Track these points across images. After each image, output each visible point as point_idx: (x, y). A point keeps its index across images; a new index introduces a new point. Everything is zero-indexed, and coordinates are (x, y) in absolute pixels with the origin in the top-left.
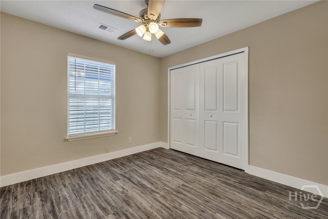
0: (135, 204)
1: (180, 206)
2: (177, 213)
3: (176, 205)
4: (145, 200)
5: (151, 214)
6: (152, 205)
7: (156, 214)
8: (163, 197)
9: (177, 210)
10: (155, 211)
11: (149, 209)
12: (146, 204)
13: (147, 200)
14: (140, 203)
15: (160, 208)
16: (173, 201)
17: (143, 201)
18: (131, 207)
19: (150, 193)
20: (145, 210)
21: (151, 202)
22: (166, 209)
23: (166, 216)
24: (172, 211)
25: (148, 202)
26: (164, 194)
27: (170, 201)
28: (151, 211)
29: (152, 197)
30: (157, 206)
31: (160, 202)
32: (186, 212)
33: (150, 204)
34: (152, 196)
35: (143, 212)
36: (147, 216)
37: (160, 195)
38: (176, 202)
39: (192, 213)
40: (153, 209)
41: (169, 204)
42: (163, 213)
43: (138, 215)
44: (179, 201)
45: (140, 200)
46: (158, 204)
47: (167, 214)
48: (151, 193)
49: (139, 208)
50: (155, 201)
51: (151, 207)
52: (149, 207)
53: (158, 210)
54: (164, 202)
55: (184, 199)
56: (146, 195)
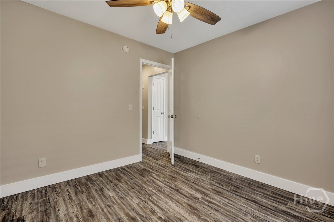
0: (183, 206)
1: (140, 202)
2: (145, 197)
3: (143, 204)
4: (174, 210)
5: (166, 197)
6: (166, 204)
7: (162, 197)
8: (154, 213)
9: (144, 199)
10: (163, 199)
11: (168, 201)
12: (172, 205)
13: (172, 209)
14: (179, 206)
15: (159, 201)
16: (145, 208)
17: (177, 209)
18: (185, 203)
19: (170, 219)
20: (172, 200)
21: (168, 207)
22: (153, 200)
23: (154, 195)
24: (148, 199)
25: (170, 207)
26: (152, 217)
27: (148, 208)
28: (166, 199)
29: (167, 213)
30: (161, 203)
31: (158, 206)
32: (136, 197)
33: (168, 205)
34: (167, 215)
35: (173, 199)
36: (170, 196)
37: (157, 216)
38: (142, 207)
39: (132, 197)
40: (165, 201)
41: (149, 205)
42: (156, 198)
43: (176, 197)
44: (138, 207)
45: (179, 210)
46: (160, 205)
47: (153, 197)
48: (168, 218)
49: (177, 202)
50: (163, 208)
51: (167, 202)
52: (169, 203)
53: (160, 200)
54: (154, 206)
55: (132, 209)
56: (175, 217)
